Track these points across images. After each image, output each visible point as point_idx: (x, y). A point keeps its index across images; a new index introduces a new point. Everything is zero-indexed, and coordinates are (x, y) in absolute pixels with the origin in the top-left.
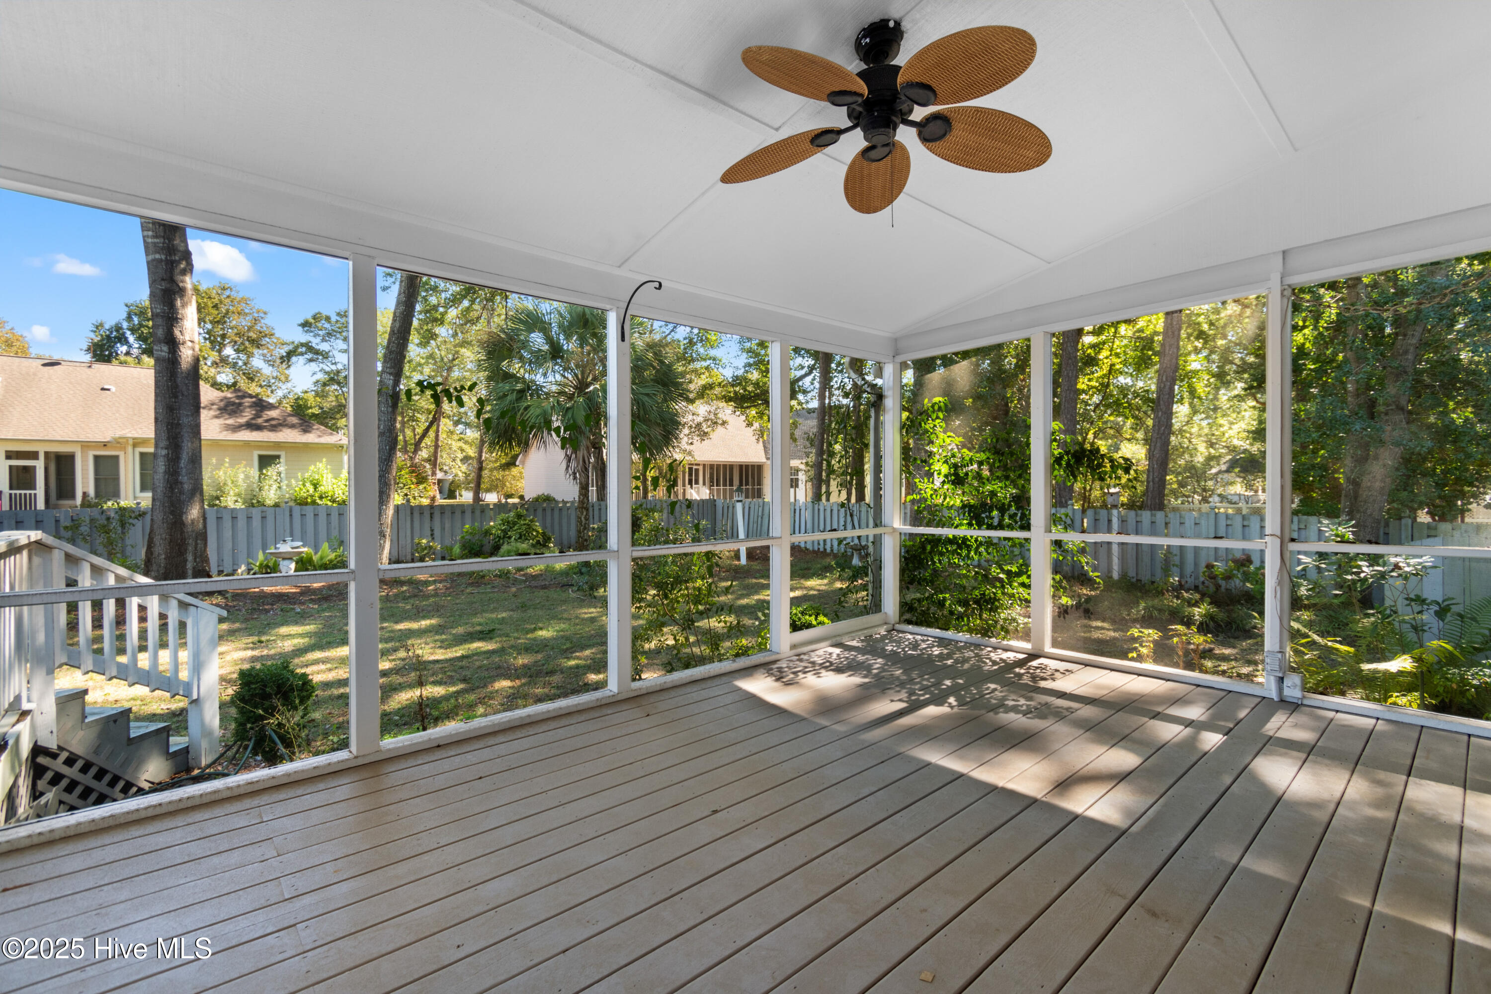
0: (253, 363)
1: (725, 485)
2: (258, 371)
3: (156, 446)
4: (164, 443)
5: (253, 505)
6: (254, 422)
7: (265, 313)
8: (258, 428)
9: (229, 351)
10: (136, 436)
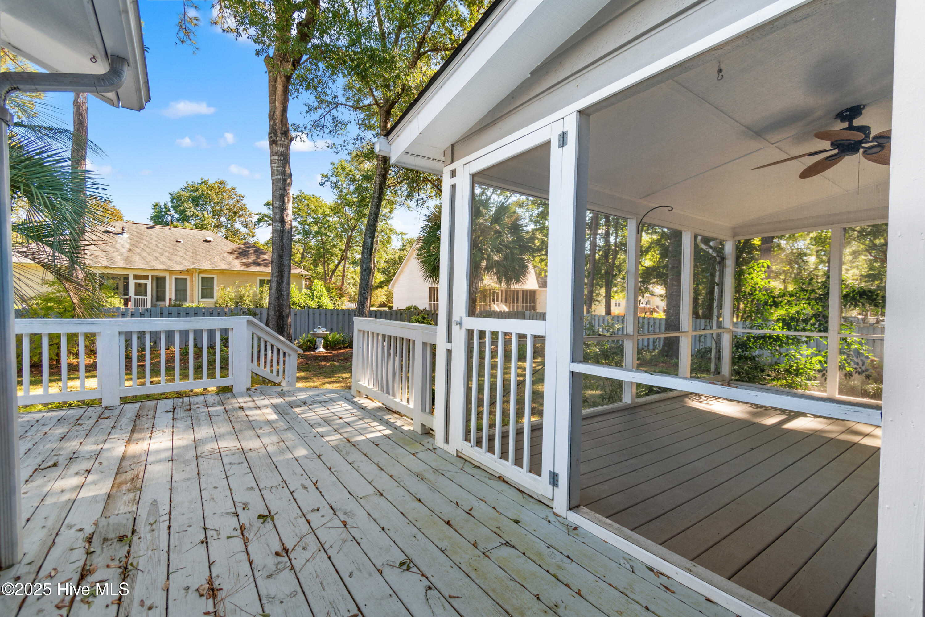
0: (235, 226)
1: (513, 302)
2: (238, 230)
3: (272, 276)
4: (276, 274)
5: (257, 307)
6: (256, 261)
7: (243, 197)
8: (258, 265)
9: (223, 219)
10: (200, 268)
